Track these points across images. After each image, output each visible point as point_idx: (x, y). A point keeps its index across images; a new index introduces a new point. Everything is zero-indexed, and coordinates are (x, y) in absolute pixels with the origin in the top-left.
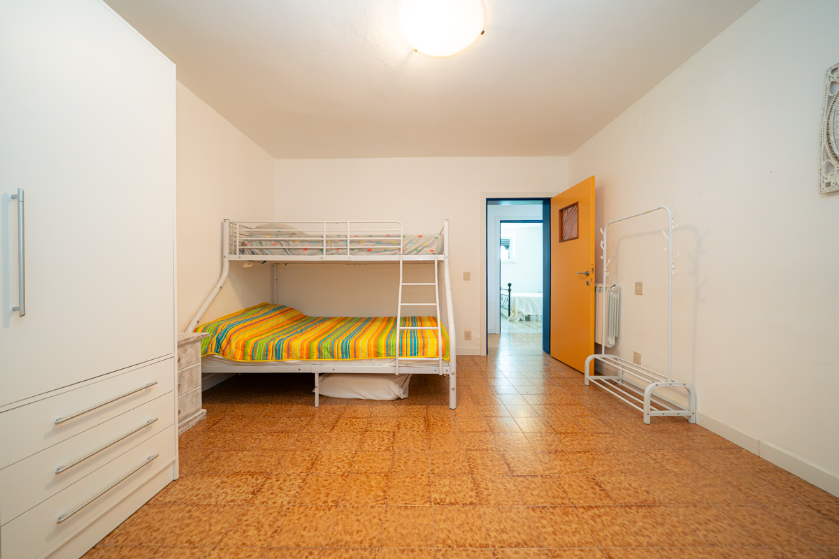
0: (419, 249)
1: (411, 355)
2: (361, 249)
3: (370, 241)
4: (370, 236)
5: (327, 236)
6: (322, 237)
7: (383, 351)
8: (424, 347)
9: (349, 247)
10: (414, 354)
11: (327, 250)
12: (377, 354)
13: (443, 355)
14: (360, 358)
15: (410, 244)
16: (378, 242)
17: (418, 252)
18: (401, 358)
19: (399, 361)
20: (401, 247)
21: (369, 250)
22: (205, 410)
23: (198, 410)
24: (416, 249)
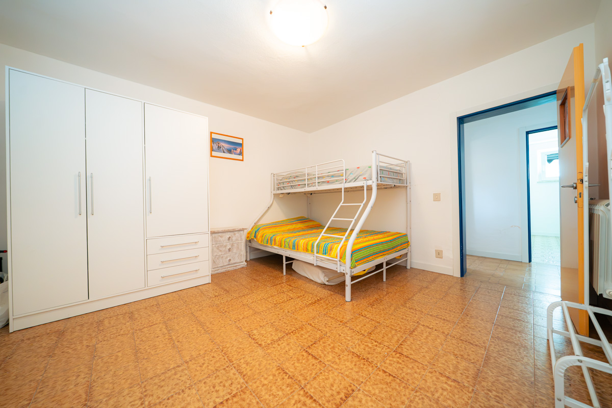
0: (356, 178)
1: (323, 254)
2: (323, 182)
3: (328, 176)
4: (329, 172)
5: (318, 174)
6: (315, 175)
7: (309, 248)
8: (331, 250)
9: (317, 181)
10: (325, 253)
11: (308, 185)
12: (307, 250)
13: (341, 258)
14: (300, 250)
15: (351, 175)
16: (332, 176)
17: (356, 180)
18: (318, 255)
19: (316, 256)
20: (344, 178)
21: (328, 182)
22: (246, 263)
23: (242, 262)
24: (354, 178)
